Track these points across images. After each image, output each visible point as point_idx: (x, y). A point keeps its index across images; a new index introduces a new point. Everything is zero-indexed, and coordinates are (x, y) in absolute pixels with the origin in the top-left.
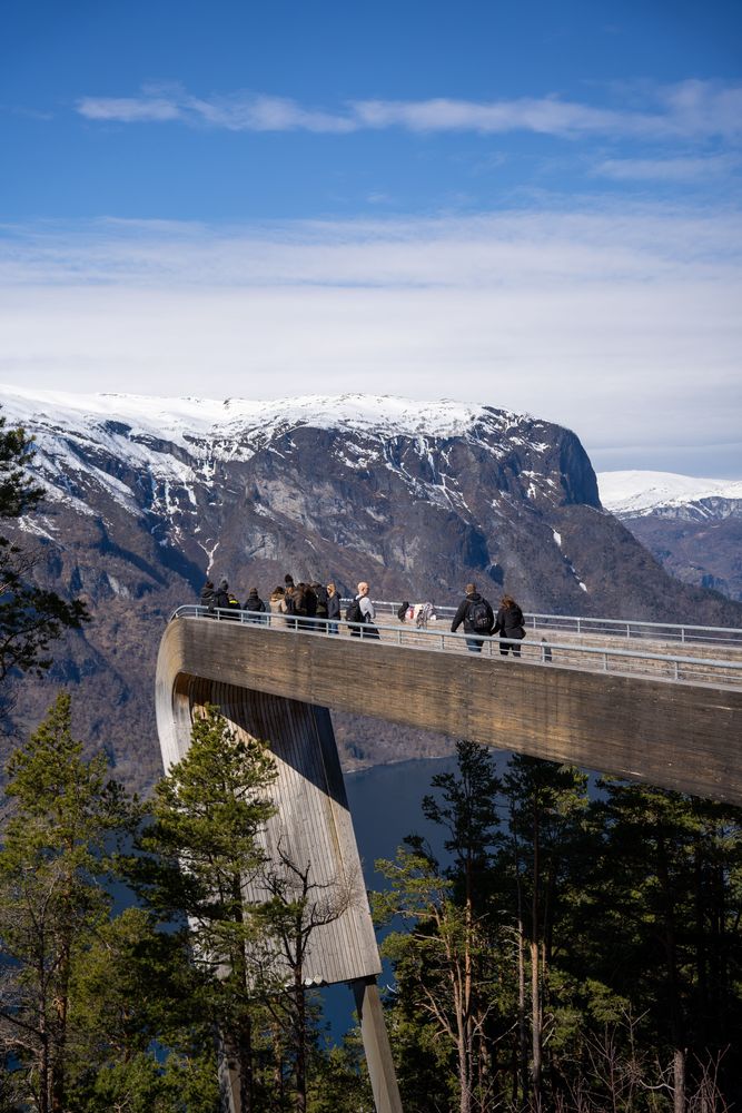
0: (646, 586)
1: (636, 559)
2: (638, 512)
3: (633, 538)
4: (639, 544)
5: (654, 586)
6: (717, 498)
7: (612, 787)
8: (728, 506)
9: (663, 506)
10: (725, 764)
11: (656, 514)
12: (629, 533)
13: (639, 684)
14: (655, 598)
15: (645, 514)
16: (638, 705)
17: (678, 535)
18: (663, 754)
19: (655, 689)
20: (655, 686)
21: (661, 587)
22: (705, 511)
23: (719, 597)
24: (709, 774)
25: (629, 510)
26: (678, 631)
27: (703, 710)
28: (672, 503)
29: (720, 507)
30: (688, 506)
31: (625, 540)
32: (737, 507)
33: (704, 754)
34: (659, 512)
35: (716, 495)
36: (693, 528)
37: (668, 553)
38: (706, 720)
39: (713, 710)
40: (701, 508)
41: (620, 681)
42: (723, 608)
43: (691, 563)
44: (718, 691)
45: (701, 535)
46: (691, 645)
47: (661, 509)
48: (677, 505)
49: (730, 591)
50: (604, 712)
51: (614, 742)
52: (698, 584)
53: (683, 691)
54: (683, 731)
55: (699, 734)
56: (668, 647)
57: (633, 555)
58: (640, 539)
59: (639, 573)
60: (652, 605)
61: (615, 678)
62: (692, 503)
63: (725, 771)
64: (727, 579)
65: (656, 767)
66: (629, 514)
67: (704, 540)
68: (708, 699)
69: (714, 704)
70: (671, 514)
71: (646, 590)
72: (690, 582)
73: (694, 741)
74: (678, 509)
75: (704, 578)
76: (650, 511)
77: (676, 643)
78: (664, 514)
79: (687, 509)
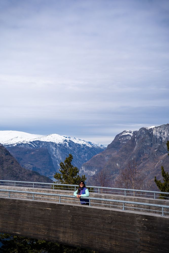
0: (13, 170)
1: (10, 161)
2: (12, 145)
3: (10, 154)
4: (11, 156)
5: (16, 170)
6: (38, 141)
7: (4, 241)
8: (42, 144)
9: (20, 143)
10: (48, 228)
11: (18, 146)
12: (8, 152)
13: (21, 202)
14: (16, 174)
15: (14, 146)
16: (20, 209)
17: (25, 153)
18: (28, 225)
19: (26, 203)
20: (26, 202)
21: (18, 171)
22: (34, 145)
23: (38, 174)
24: (42, 232)
25: (9, 144)
26: (32, 184)
27: (42, 210)
28: (23, 142)
29: (39, 144)
30: (29, 143)
31: (7, 154)
32: (45, 144)
33: (41, 225)
34: (19, 145)
35: (38, 140)
36: (30, 151)
37: (21, 159)
38: (43, 213)
39: (45, 210)
40: (33, 144)
41: (14, 201)
42: (39, 178)
43: (29, 162)
44: (47, 203)
45: (33, 153)
46: (36, 189)
47: (19, 144)
48: (25, 143)
49: (42, 172)
50: (8, 212)
51: (11, 222)
52: (31, 170)
53: (36, 203)
54: (35, 217)
55: (40, 218)
56: (28, 189)
57: (9, 159)
58: (12, 154)
59: (11, 166)
60: (15, 177)
61: (13, 200)
62: (30, 142)
63: (48, 230)
64: (41, 168)
65: (25, 230)
66: (9, 145)
67: (34, 154)
68: (44, 206)
69: (46, 207)
70: (23, 146)
71: (13, 172)
72: (28, 169)
73: (38, 220)
74: (25, 144)
75: (33, 168)
76: (16, 145)
77: (31, 188)
78: (21, 146)
79: (29, 144)
